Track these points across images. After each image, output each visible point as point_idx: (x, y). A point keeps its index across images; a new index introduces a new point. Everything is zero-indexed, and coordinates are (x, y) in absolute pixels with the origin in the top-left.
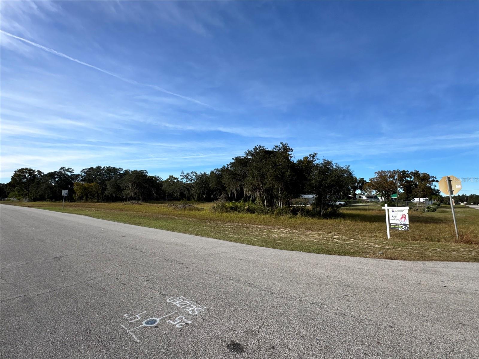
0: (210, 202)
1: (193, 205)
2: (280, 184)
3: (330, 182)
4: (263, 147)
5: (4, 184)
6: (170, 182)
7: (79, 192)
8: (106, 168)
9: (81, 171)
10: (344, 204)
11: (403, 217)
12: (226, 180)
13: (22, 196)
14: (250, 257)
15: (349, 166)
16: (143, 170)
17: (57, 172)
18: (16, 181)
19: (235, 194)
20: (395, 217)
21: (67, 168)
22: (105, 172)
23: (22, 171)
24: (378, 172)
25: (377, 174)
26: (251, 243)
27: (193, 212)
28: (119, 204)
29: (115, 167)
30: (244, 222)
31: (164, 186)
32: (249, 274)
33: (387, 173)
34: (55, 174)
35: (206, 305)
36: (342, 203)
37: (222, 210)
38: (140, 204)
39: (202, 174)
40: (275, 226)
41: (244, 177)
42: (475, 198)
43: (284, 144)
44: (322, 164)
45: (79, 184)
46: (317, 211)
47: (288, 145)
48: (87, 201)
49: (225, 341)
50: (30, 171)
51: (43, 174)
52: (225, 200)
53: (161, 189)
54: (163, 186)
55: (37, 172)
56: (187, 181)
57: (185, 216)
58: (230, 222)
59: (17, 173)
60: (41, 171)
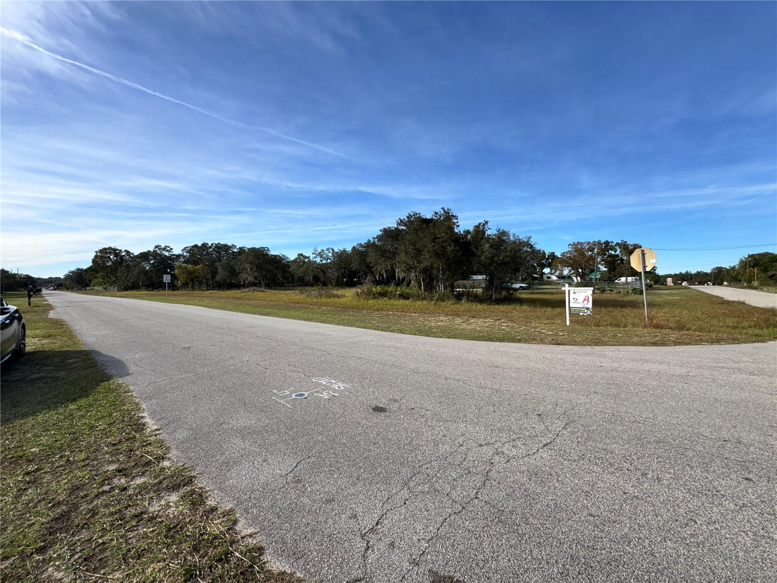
0: (352, 287)
1: (331, 291)
2: (440, 262)
3: (504, 258)
4: (419, 214)
5: (83, 269)
6: (299, 262)
7: (183, 278)
8: (214, 245)
9: (182, 250)
10: (527, 287)
11: (586, 299)
12: (371, 258)
13: (109, 284)
14: (399, 345)
15: (530, 237)
16: (263, 246)
17: (151, 251)
18: (99, 265)
19: (385, 276)
20: (577, 299)
21: (163, 246)
22: (214, 250)
23: (104, 251)
24: (572, 244)
25: (571, 246)
26: (401, 331)
27: (332, 299)
28: (235, 291)
29: (226, 244)
30: (396, 310)
31: (292, 268)
32: (396, 359)
33: (585, 245)
34: (149, 255)
35: (352, 383)
36: (524, 285)
37: (368, 296)
38: (263, 291)
39: (340, 251)
40: (433, 313)
41: (395, 254)
42: (701, 277)
43: (446, 210)
44: (495, 235)
45: (181, 267)
46: (487, 295)
47: (452, 211)
48: (193, 289)
49: (370, 406)
50: (114, 251)
51: (133, 255)
52: (372, 284)
53: (289, 272)
54: (290, 268)
55: (124, 252)
56: (321, 261)
57: (321, 305)
58: (378, 310)
59: (99, 254)
60: (130, 251)
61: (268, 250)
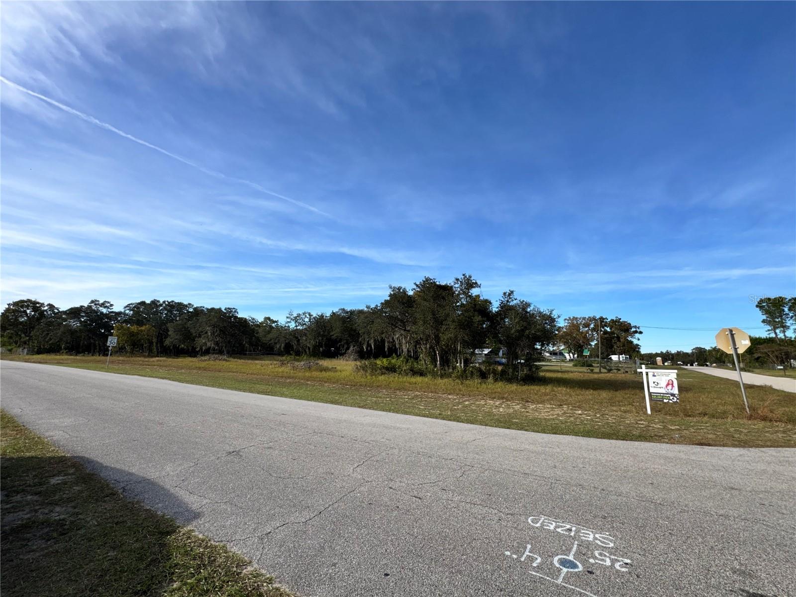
0: (332, 358)
6: (265, 327)
7: (122, 340)
8: (167, 303)
9: (125, 307)
11: (670, 383)
13: (16, 344)
16: (230, 307)
17: (84, 307)
18: (9, 320)
19: (373, 347)
20: (658, 383)
21: (101, 302)
22: (165, 309)
23: (20, 304)
24: (568, 319)
25: (567, 321)
28: (190, 359)
29: (181, 303)
33: (580, 321)
34: (81, 310)
38: (226, 361)
39: (319, 316)
44: (519, 306)
46: (513, 374)
47: (473, 278)
50: (34, 305)
51: (58, 310)
54: (258, 333)
55: (47, 306)
56: (296, 326)
59: (12, 307)
60: (54, 305)
61: (235, 312)
